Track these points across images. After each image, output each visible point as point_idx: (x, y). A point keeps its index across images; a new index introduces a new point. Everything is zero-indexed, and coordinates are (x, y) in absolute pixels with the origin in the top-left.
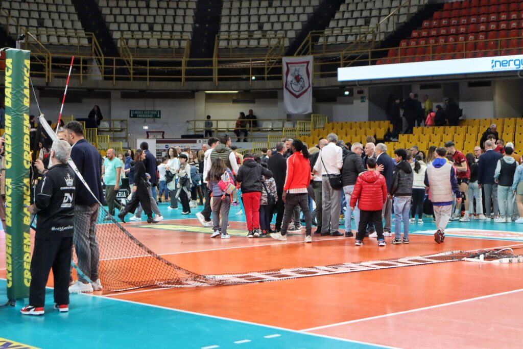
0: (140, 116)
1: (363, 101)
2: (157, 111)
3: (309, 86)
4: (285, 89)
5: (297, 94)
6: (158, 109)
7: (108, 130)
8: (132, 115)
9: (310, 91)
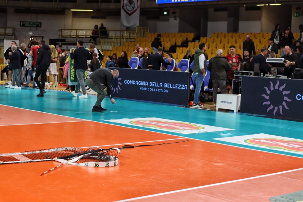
0: (27, 25)
1: (175, 19)
2: (39, 23)
3: (138, 7)
4: (122, 9)
5: (130, 12)
6: (39, 21)
7: (3, 34)
8: (21, 25)
9: (138, 11)
